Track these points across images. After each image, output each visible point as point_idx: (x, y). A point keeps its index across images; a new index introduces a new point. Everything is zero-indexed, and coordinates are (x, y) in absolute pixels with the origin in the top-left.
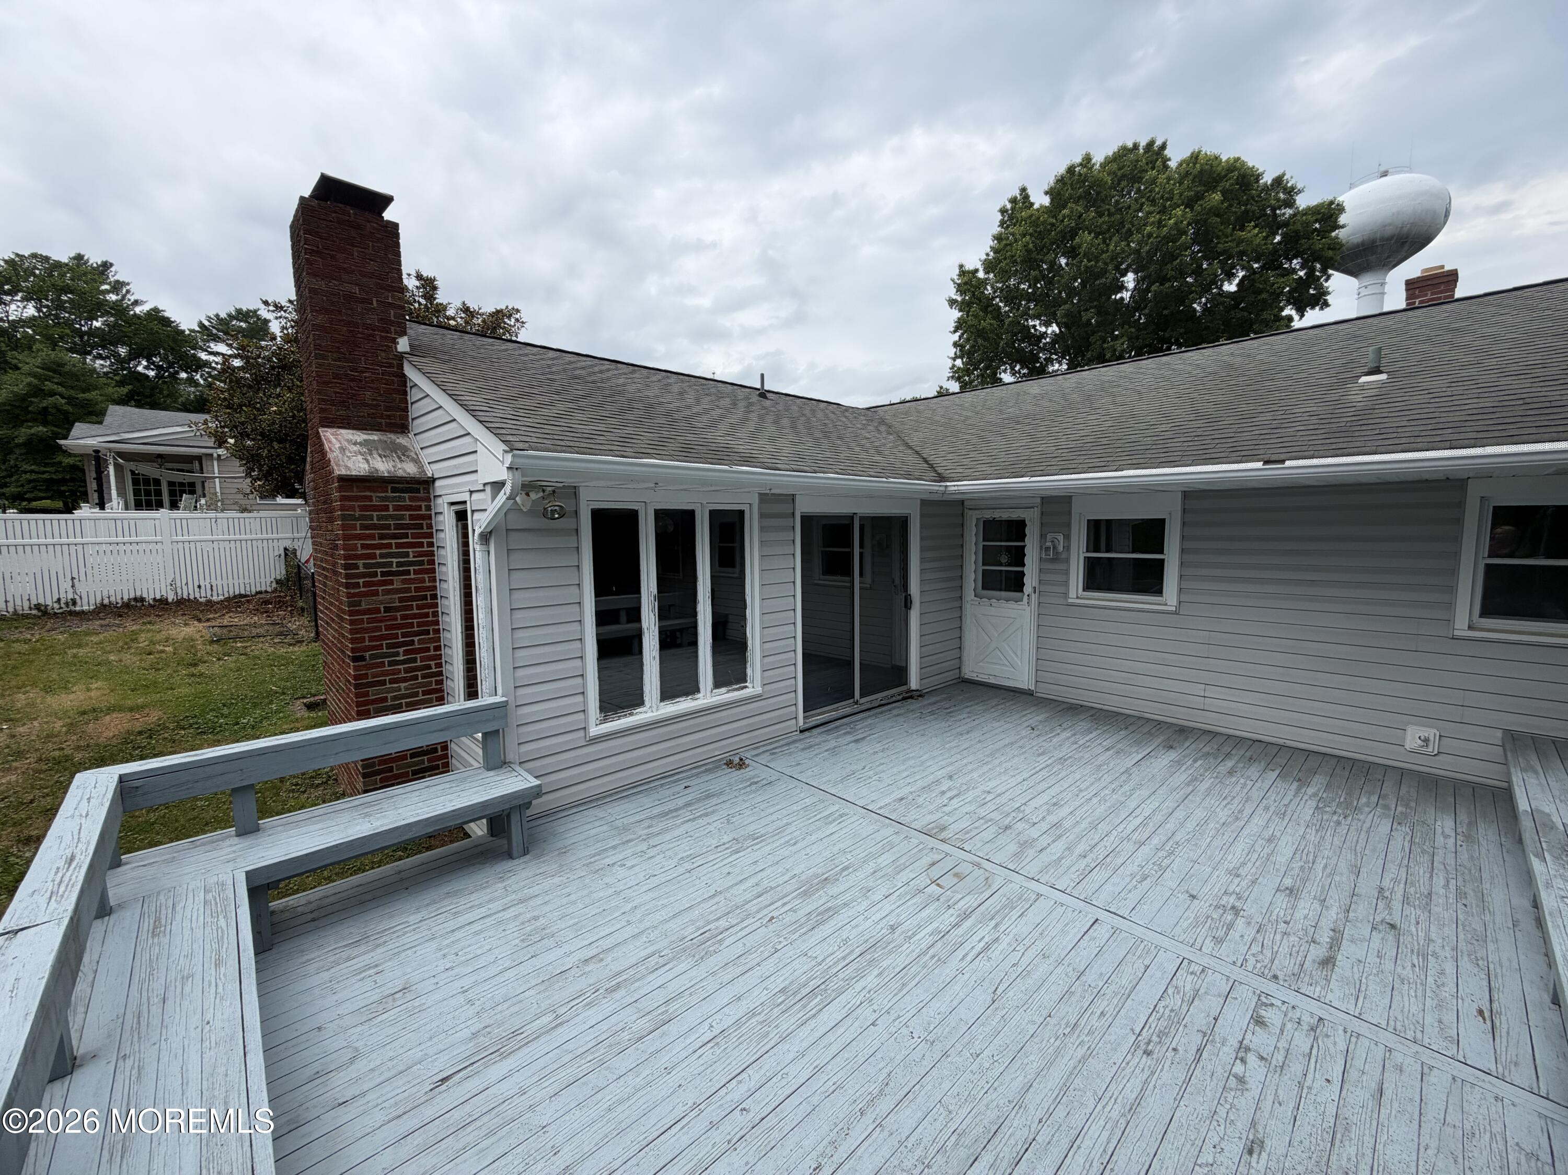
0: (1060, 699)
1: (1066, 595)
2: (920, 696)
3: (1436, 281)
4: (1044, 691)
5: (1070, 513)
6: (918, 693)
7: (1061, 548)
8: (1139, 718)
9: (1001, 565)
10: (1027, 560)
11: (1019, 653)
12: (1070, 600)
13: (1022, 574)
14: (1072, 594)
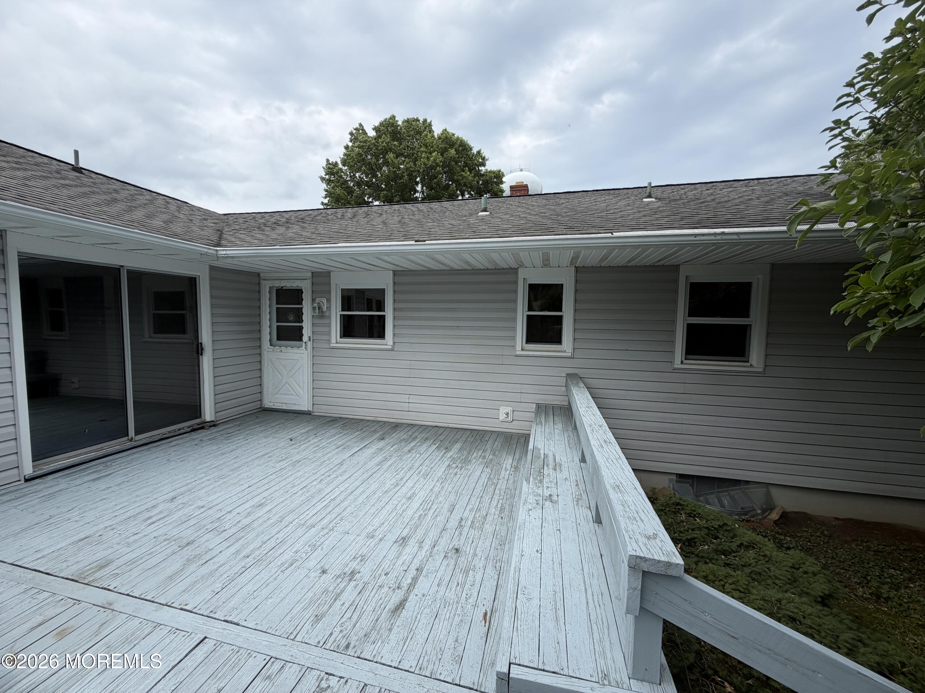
0: (328, 415)
1: (329, 341)
2: (214, 426)
3: (520, 189)
4: (319, 411)
5: (329, 284)
6: (212, 424)
7: (325, 309)
8: (374, 421)
9: (289, 322)
10: (304, 317)
11: (301, 385)
12: (332, 345)
13: (301, 328)
14: (333, 341)
